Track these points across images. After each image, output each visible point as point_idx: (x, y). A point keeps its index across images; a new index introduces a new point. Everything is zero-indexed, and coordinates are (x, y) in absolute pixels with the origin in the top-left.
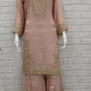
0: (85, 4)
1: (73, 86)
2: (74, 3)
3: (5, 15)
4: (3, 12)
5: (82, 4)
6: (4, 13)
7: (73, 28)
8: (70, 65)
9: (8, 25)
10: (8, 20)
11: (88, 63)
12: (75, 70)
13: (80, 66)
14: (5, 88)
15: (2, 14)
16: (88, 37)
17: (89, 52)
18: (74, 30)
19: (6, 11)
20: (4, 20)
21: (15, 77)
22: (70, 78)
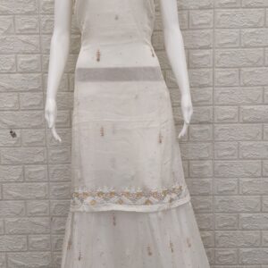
0: (252, 7)
1: (217, 238)
2: (220, 4)
3: (24, 38)
4: (20, 30)
5: (243, 6)
6: (22, 32)
7: (217, 76)
8: (208, 180)
9: (33, 66)
10: (32, 53)
11: (258, 174)
12: (221, 194)
13: (236, 183)
14: (25, 240)
15: (18, 34)
16: (260, 101)
17: (262, 142)
18: (221, 81)
19: (27, 26)
20: (24, 53)
21: (54, 211)
22: (209, 215)
